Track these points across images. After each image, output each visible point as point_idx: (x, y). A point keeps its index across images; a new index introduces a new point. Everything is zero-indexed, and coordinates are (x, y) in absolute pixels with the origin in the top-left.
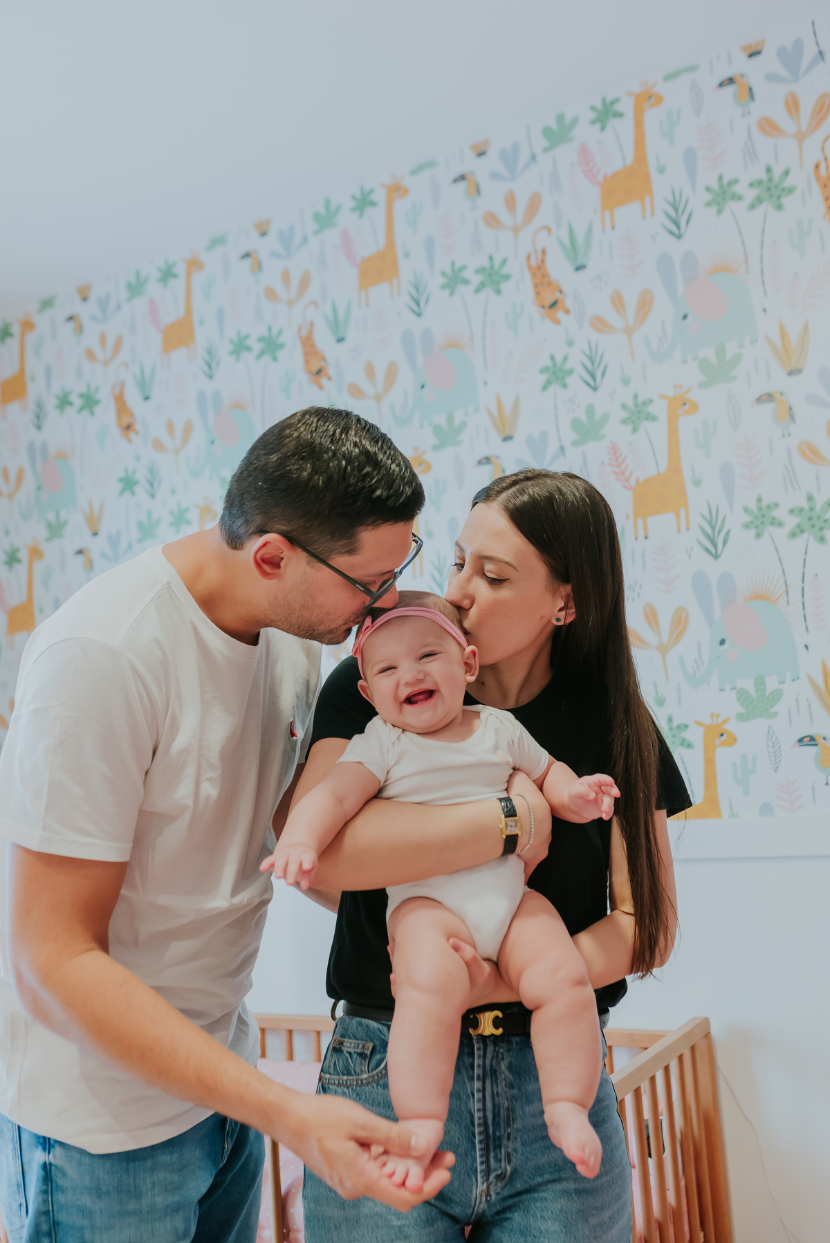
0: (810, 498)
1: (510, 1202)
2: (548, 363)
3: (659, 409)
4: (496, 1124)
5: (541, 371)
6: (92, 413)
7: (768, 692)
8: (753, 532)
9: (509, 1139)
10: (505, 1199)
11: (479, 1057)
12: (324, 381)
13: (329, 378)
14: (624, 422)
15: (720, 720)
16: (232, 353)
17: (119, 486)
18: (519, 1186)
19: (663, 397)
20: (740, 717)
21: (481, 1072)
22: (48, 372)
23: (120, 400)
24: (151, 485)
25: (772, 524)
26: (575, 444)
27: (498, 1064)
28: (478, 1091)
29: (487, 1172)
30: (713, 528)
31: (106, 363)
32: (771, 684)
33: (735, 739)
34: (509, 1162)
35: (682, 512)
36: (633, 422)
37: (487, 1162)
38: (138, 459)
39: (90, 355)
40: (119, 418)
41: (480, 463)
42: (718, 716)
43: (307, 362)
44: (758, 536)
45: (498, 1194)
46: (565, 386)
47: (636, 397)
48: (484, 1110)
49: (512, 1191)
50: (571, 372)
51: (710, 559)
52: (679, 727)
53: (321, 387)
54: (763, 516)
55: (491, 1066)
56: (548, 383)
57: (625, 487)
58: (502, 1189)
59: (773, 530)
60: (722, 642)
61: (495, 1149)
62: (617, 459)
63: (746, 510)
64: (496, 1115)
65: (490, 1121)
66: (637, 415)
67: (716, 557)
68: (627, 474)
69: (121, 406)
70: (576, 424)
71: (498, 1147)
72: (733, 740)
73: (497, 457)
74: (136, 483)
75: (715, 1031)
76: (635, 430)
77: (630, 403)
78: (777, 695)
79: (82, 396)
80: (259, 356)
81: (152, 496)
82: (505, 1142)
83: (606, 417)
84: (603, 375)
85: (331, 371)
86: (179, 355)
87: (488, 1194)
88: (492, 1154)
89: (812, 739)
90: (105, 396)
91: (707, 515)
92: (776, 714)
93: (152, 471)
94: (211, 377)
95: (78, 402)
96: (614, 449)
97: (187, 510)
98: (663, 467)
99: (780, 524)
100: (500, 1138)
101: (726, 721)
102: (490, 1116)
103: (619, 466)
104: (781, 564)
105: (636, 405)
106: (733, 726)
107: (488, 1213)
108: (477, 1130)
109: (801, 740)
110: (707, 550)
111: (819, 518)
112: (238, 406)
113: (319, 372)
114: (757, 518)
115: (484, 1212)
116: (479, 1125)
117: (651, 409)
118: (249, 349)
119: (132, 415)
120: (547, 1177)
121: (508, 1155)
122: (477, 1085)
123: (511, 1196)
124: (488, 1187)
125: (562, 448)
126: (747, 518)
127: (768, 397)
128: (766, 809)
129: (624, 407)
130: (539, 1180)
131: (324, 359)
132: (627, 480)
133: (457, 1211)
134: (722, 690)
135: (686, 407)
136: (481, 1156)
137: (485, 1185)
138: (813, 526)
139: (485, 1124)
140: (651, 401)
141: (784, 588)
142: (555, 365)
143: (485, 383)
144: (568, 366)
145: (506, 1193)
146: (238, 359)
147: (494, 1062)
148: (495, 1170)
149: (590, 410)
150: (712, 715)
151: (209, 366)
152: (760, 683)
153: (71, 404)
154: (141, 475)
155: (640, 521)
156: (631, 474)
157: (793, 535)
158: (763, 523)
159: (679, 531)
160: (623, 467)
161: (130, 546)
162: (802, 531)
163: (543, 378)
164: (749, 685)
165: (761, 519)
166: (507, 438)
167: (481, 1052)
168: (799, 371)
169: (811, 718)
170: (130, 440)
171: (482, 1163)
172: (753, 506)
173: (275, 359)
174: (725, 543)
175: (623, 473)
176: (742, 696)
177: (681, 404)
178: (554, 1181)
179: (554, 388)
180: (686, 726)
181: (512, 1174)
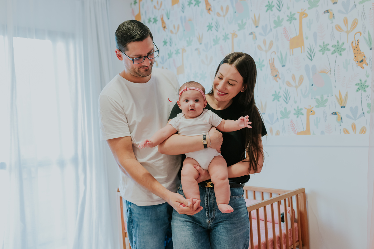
0: (338, 42)
1: (216, 225)
2: (268, 4)
3: (297, 16)
4: (210, 207)
5: (266, 6)
6: (156, 24)
7: (324, 99)
8: (322, 53)
9: (214, 211)
10: (214, 224)
11: (207, 192)
12: (211, 12)
13: (212, 11)
14: (288, 21)
15: (311, 107)
16: (188, 5)
17: (163, 44)
18: (217, 221)
19: (298, 12)
20: (316, 107)
21: (207, 195)
22: (146, 12)
23: (162, 19)
24: (170, 43)
25: (327, 50)
26: (275, 28)
27: (211, 194)
28: (206, 199)
29: (209, 218)
30: (311, 52)
31: (159, 9)
32: (325, 97)
33: (315, 113)
34: (214, 216)
35: (303, 47)
36: (290, 21)
37: (209, 215)
38: (167, 36)
39: (155, 7)
40: (162, 24)
41: (250, 34)
42: (311, 106)
43: (206, 6)
44: (323, 54)
45: (212, 223)
46: (272, 10)
47: (291, 13)
48: (207, 204)
49: (216, 222)
50: (273, 6)
51: (310, 61)
52: (300, 109)
53: (210, 14)
54: (325, 48)
55: (210, 194)
56: (268, 10)
57: (287, 40)
58: (213, 221)
59: (327, 52)
60: (312, 85)
61: (210, 213)
62: (285, 32)
63: (320, 46)
64: (210, 205)
65: (209, 206)
66: (291, 18)
67: (311, 60)
68: (288, 36)
69: (163, 22)
70: (275, 22)
71: (211, 212)
72: (314, 113)
73: (254, 32)
74: (167, 42)
75: (306, 192)
76: (290, 23)
77: (289, 15)
78: (327, 100)
79: (153, 19)
80: (195, 6)
81: (171, 46)
82: (213, 211)
83: (283, 19)
84: (282, 7)
85: (212, 9)
86: (176, 6)
87: (210, 223)
88: (210, 214)
89: (335, 113)
90: (159, 19)
91: (309, 48)
92: (326, 106)
93: (171, 39)
94: (183, 12)
95: (153, 21)
96: (285, 29)
97: (179, 50)
98: (298, 34)
99: (329, 50)
100: (211, 210)
101: (312, 108)
102: (209, 205)
103: (286, 34)
104: (329, 62)
105: (291, 15)
106: (314, 109)
107: (211, 227)
108: (206, 208)
109: (332, 113)
110: (309, 58)
111: (340, 48)
112: (190, 20)
113: (209, 9)
114: (323, 48)
115: (210, 227)
116: (206, 207)
117: (295, 16)
118: (192, 3)
119: (165, 24)
120: (223, 220)
121: (214, 214)
122: (206, 198)
123: (216, 223)
124: (210, 221)
125: (271, 29)
126: (320, 49)
127: (327, 11)
128: (322, 133)
129: (288, 16)
130: (222, 220)
131: (210, 6)
132: (288, 38)
133: (203, 226)
134: (312, 99)
135: (305, 15)
136: (207, 214)
137: (209, 221)
138: (338, 51)
139: (208, 206)
140: (295, 14)
141: (329, 69)
142: (269, 4)
143: (251, 11)
144: (273, 4)
145: (214, 222)
146: (190, 7)
147: (210, 193)
148: (211, 217)
149: (279, 17)
150: (309, 106)
151: (183, 9)
152: (322, 97)
153: (151, 21)
154: (168, 41)
155: (291, 50)
156: (289, 36)
157: (333, 53)
158: (324, 50)
159: (302, 53)
160: (287, 34)
161: (166, 60)
162: (335, 52)
163: (266, 8)
164: (319, 97)
165: (324, 49)
166: (257, 27)
167: (207, 191)
168: (336, 3)
169: (336, 107)
170: (165, 31)
171: (207, 215)
172: (322, 45)
173: (199, 6)
174: (314, 56)
175: (287, 36)
176: (317, 100)
177: (303, 14)
178: (225, 221)
179: (269, 11)
180: (302, 109)
181: (215, 218)
